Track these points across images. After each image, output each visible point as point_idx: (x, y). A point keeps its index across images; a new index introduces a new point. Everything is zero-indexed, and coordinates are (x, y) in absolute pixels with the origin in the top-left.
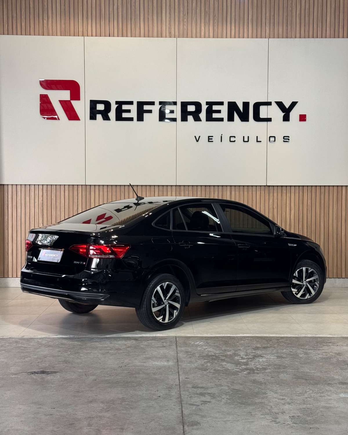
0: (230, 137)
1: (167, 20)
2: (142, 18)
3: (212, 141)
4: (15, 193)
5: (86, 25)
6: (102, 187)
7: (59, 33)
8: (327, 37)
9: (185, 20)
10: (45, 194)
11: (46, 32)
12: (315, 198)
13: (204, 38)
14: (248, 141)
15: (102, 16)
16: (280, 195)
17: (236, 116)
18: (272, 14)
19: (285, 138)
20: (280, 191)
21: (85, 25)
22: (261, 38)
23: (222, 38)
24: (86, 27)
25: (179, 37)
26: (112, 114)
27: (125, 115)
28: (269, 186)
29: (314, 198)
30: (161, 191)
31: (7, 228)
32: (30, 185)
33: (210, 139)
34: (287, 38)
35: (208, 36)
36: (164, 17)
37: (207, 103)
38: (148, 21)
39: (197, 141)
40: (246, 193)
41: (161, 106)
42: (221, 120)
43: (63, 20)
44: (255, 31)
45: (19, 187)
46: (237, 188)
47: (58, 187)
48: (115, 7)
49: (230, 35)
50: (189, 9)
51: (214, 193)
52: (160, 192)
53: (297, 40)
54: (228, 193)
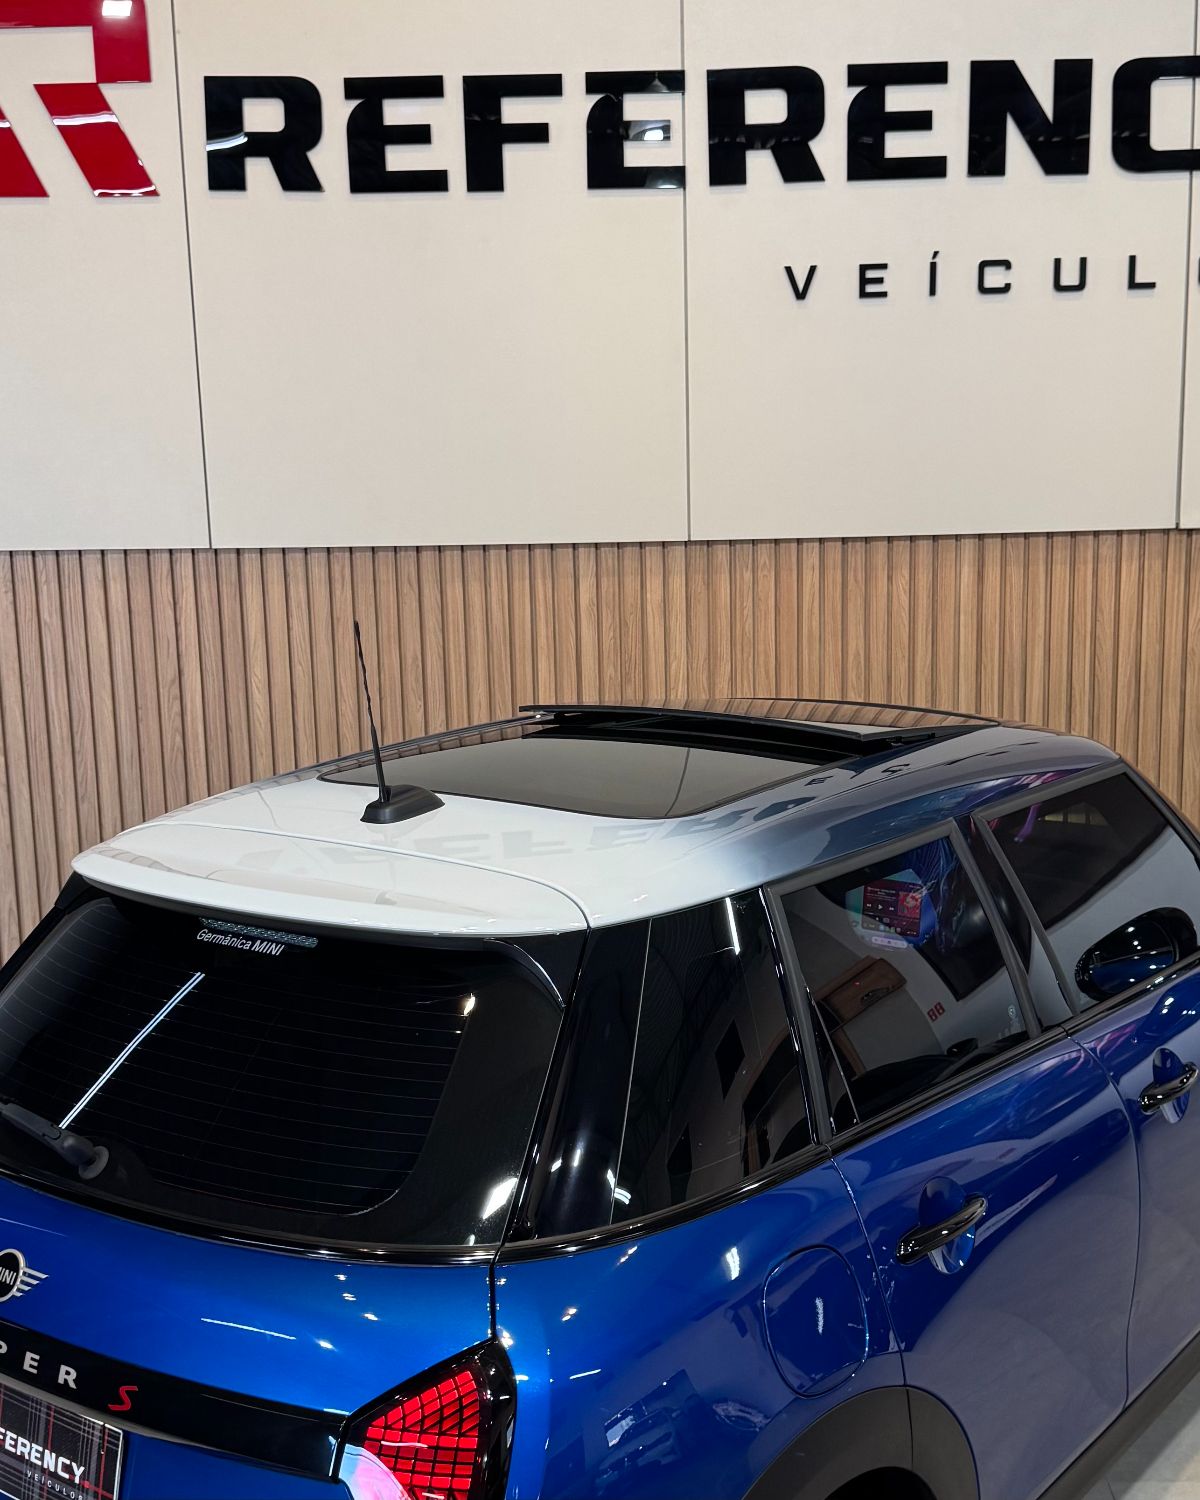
0: (983, 265)
3: (884, 295)
6: (300, 557)
14: (1081, 286)
17: (1016, 146)
26: (330, 156)
27: (399, 158)
28: (1190, 532)
30: (608, 575)
33: (869, 281)
39: (801, 295)
40: (1061, 572)
41: (598, 97)
42: (933, 168)
46: (1015, 550)
47: (69, 564)
51: (890, 578)
52: (604, 581)
54: (968, 573)
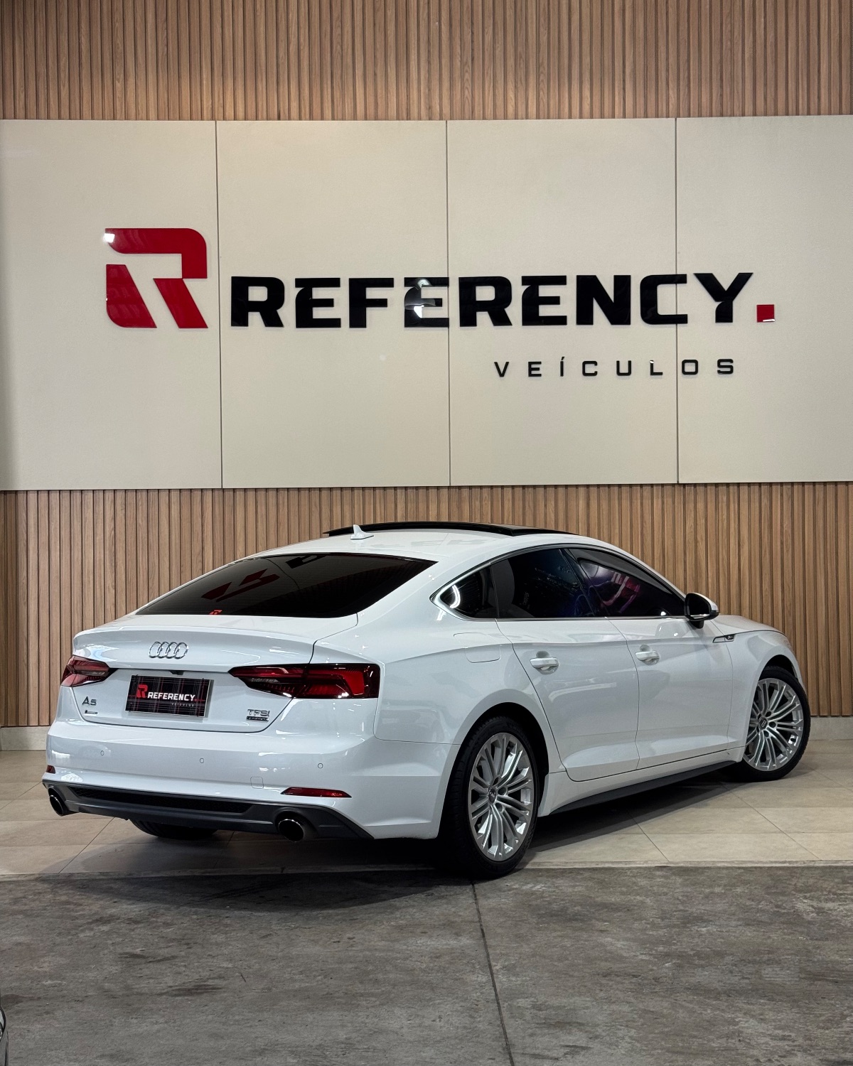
0: (585, 363)
1: (422, 78)
2: (359, 72)
3: (540, 375)
4: (44, 512)
5: (221, 92)
6: (263, 493)
7: (152, 113)
8: (822, 112)
9: (467, 76)
10: (120, 514)
11: (121, 112)
12: (801, 513)
13: (515, 119)
14: (629, 373)
15: (259, 68)
16: (711, 507)
17: (597, 312)
18: (683, 57)
19: (722, 364)
20: (711, 497)
21: (219, 93)
22: (657, 116)
23: (559, 118)
24: (221, 97)
25: (451, 119)
26: (287, 312)
27: (319, 313)
28: (684, 485)
29: (798, 514)
30: (411, 503)
31: (26, 600)
32: (82, 490)
33: (533, 369)
34: (722, 115)
35: (524, 113)
36: (414, 69)
37: (525, 280)
38: (375, 80)
39: (502, 375)
40: (626, 503)
41: (409, 288)
42: (561, 321)
43: (163, 81)
44: (641, 101)
45: (55, 497)
46: (604, 491)
47: (153, 496)
48: (293, 48)
49: (578, 113)
50: (475, 50)
51: (545, 506)
52: (409, 505)
53: (748, 120)
54: (582, 503)
